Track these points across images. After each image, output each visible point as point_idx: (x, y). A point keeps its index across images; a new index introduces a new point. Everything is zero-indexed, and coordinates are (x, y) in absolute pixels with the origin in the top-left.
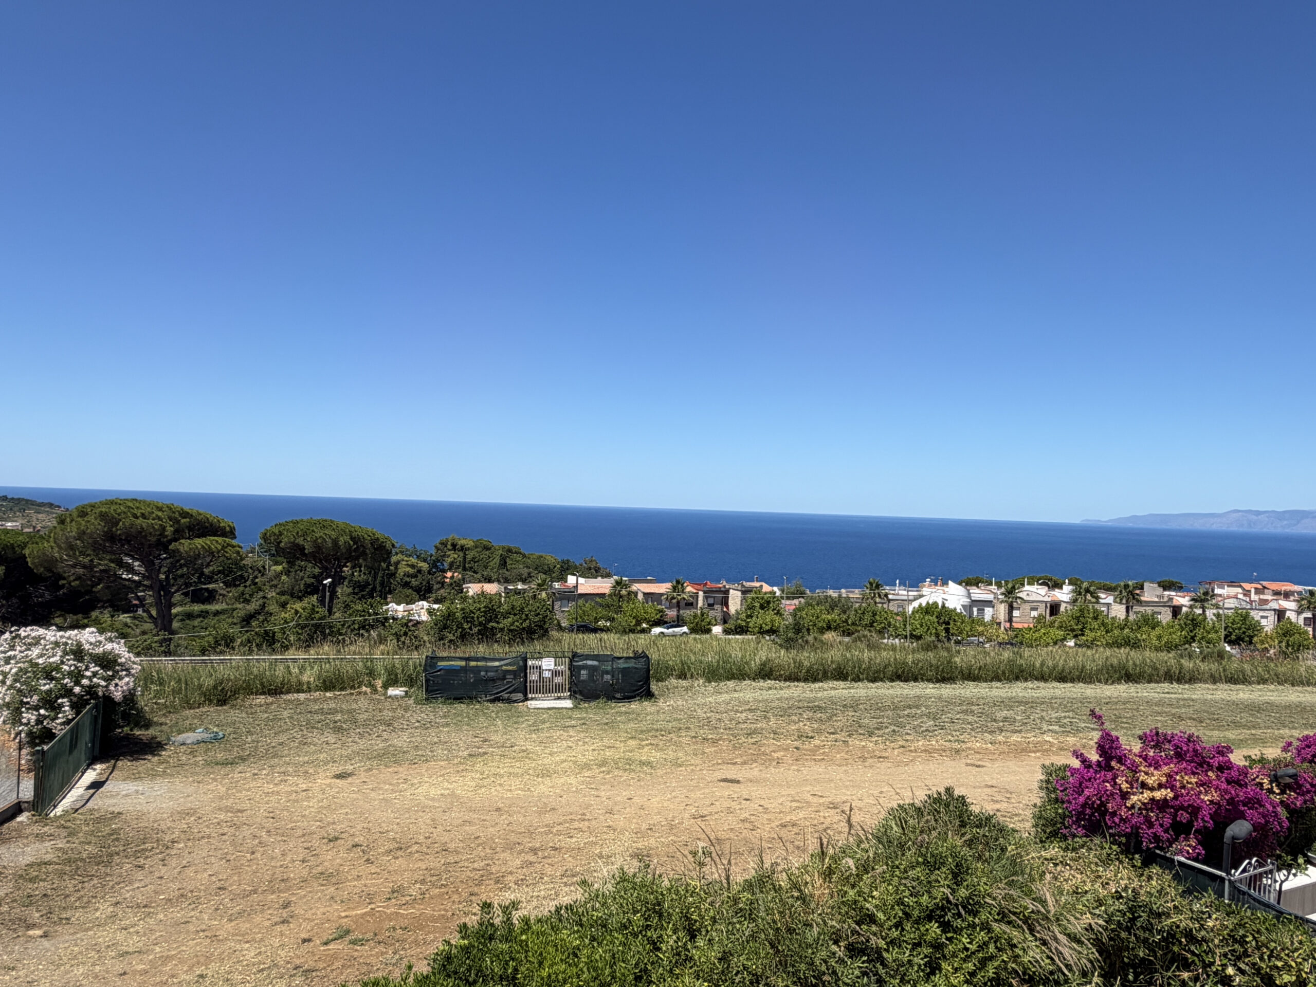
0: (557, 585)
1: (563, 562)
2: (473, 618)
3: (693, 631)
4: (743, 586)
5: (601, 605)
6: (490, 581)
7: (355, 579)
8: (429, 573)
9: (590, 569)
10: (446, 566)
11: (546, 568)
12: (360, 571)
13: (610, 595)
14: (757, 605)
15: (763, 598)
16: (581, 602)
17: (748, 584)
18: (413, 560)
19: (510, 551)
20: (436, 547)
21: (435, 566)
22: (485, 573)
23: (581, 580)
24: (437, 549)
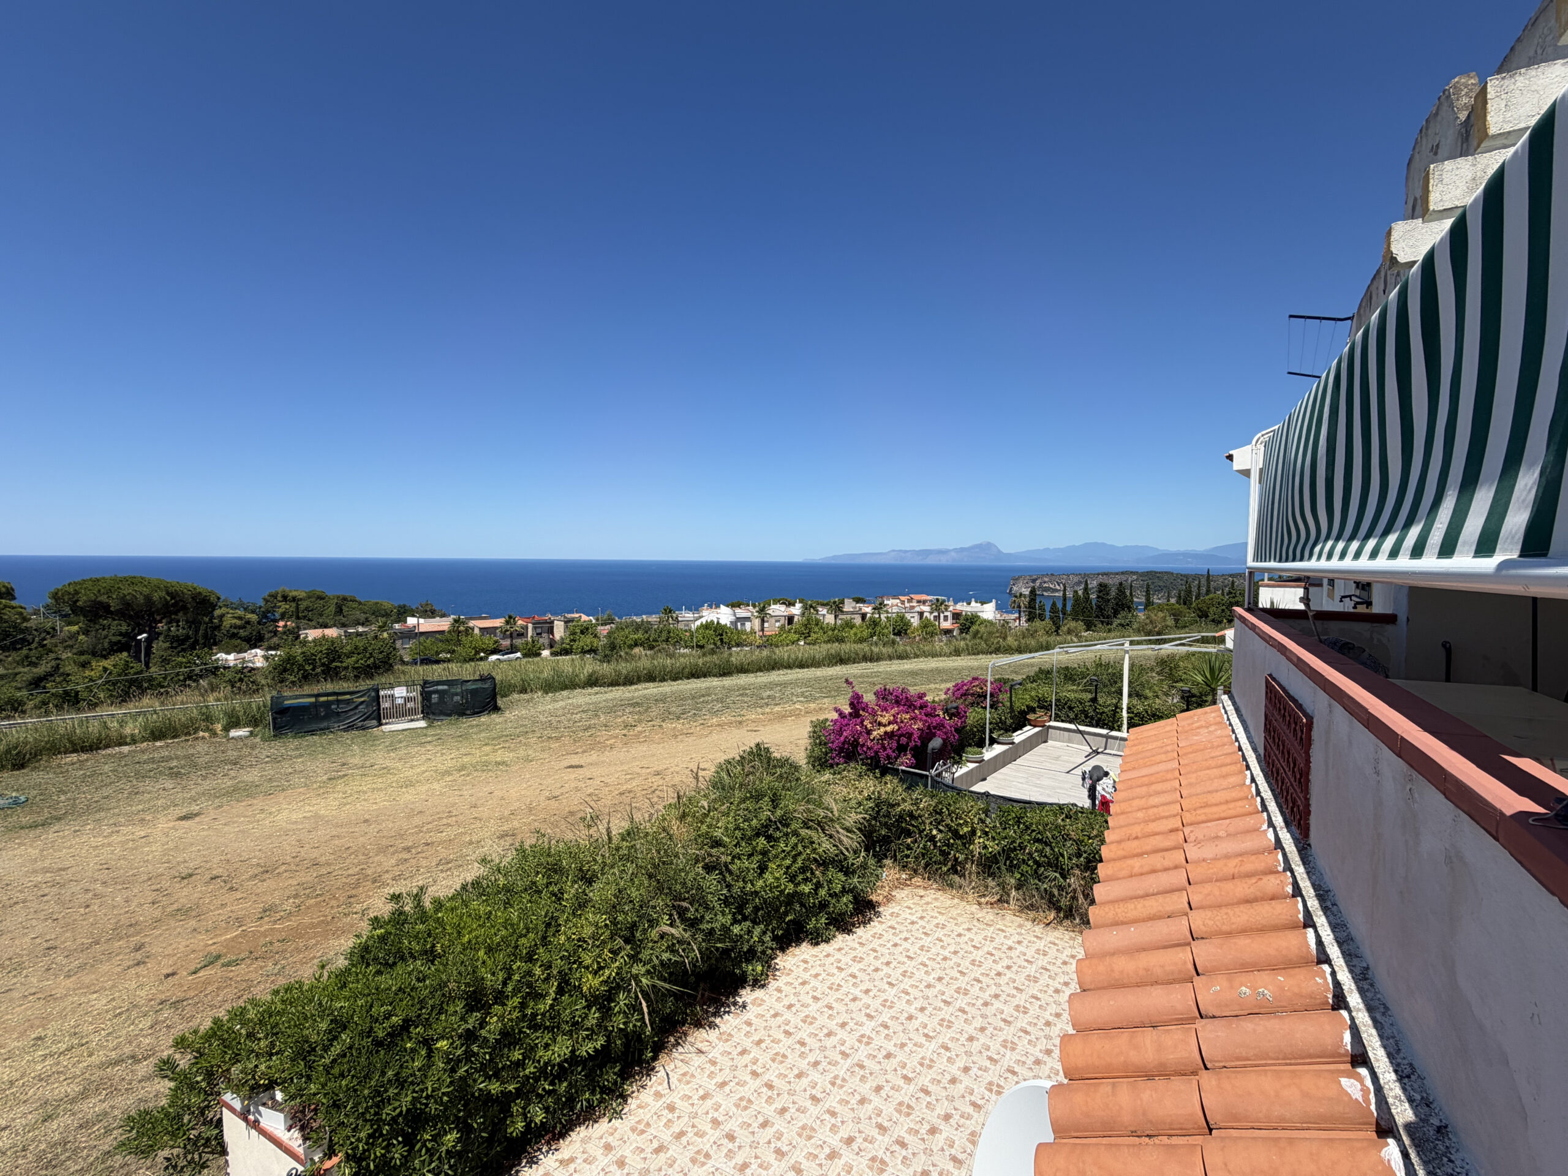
0: (397, 626)
1: (400, 606)
2: (315, 660)
3: (525, 655)
4: (565, 617)
5: (441, 641)
6: (326, 626)
7: (172, 634)
8: (259, 623)
9: (426, 611)
10: (277, 616)
11: (383, 612)
12: (178, 626)
13: (449, 632)
14: (579, 631)
15: (582, 626)
16: (422, 639)
17: (569, 616)
18: (240, 612)
19: (345, 599)
20: (265, 599)
21: (266, 617)
22: (321, 621)
23: (422, 621)
24: (267, 601)
